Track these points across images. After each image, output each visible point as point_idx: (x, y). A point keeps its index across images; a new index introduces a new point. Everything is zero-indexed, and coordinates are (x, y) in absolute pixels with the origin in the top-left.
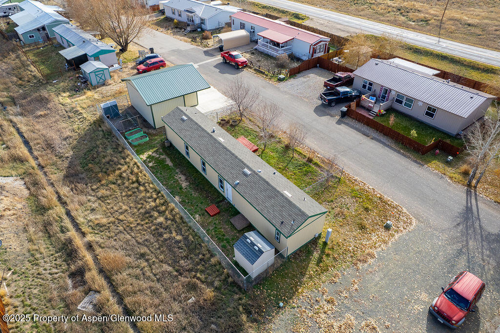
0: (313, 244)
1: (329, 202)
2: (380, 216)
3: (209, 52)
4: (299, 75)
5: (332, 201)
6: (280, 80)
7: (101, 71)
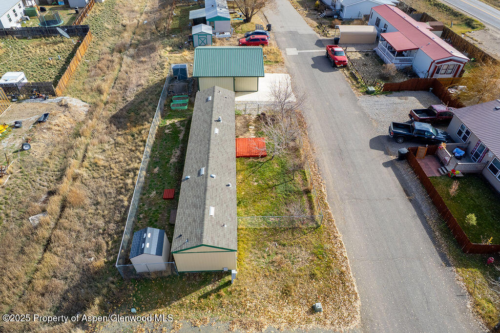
0: (218, 276)
1: (280, 245)
2: (320, 292)
3: (323, 42)
4: (397, 93)
5: (284, 245)
6: (368, 93)
7: (204, 35)
